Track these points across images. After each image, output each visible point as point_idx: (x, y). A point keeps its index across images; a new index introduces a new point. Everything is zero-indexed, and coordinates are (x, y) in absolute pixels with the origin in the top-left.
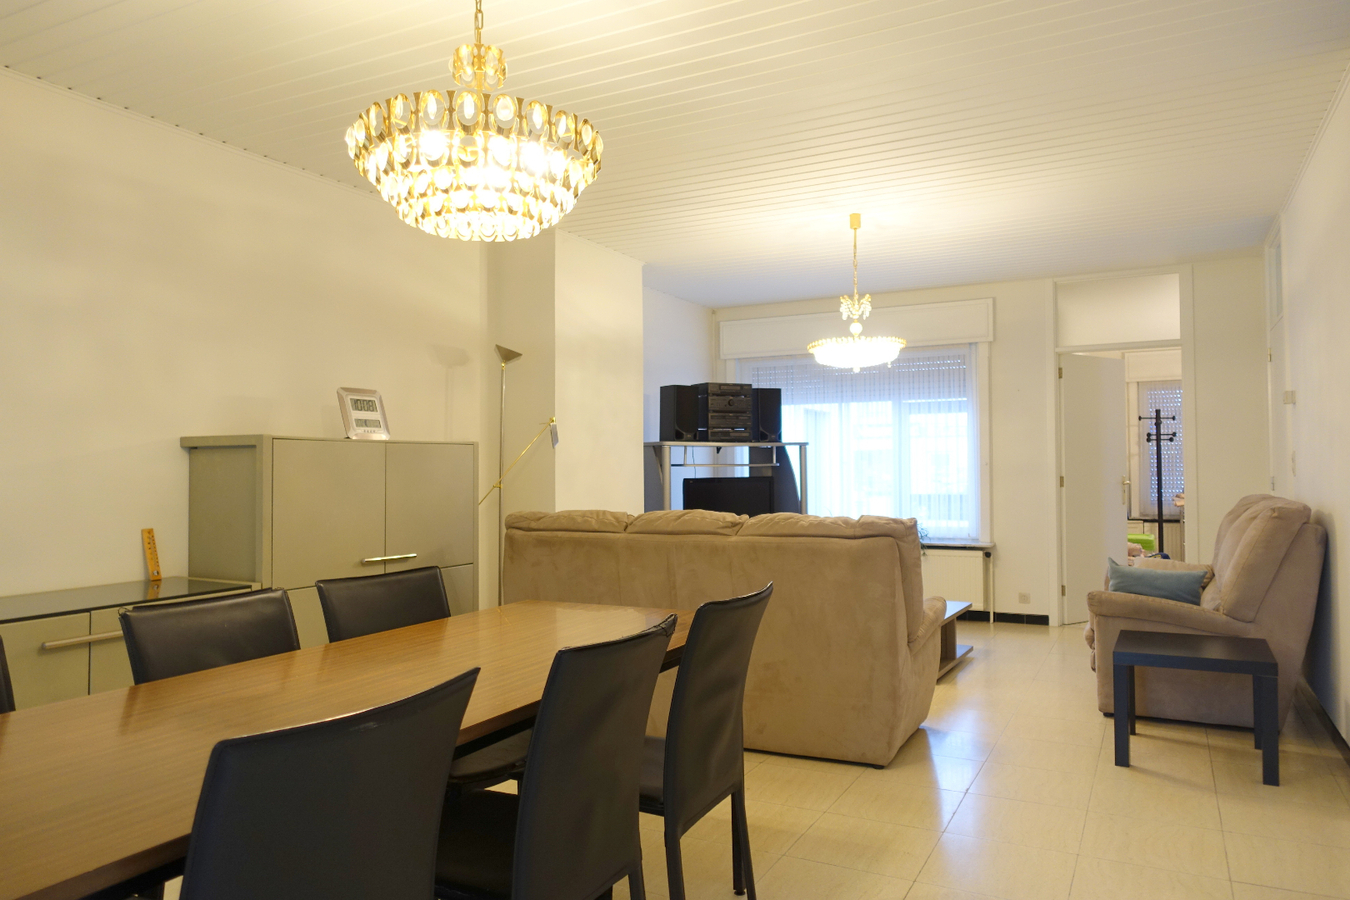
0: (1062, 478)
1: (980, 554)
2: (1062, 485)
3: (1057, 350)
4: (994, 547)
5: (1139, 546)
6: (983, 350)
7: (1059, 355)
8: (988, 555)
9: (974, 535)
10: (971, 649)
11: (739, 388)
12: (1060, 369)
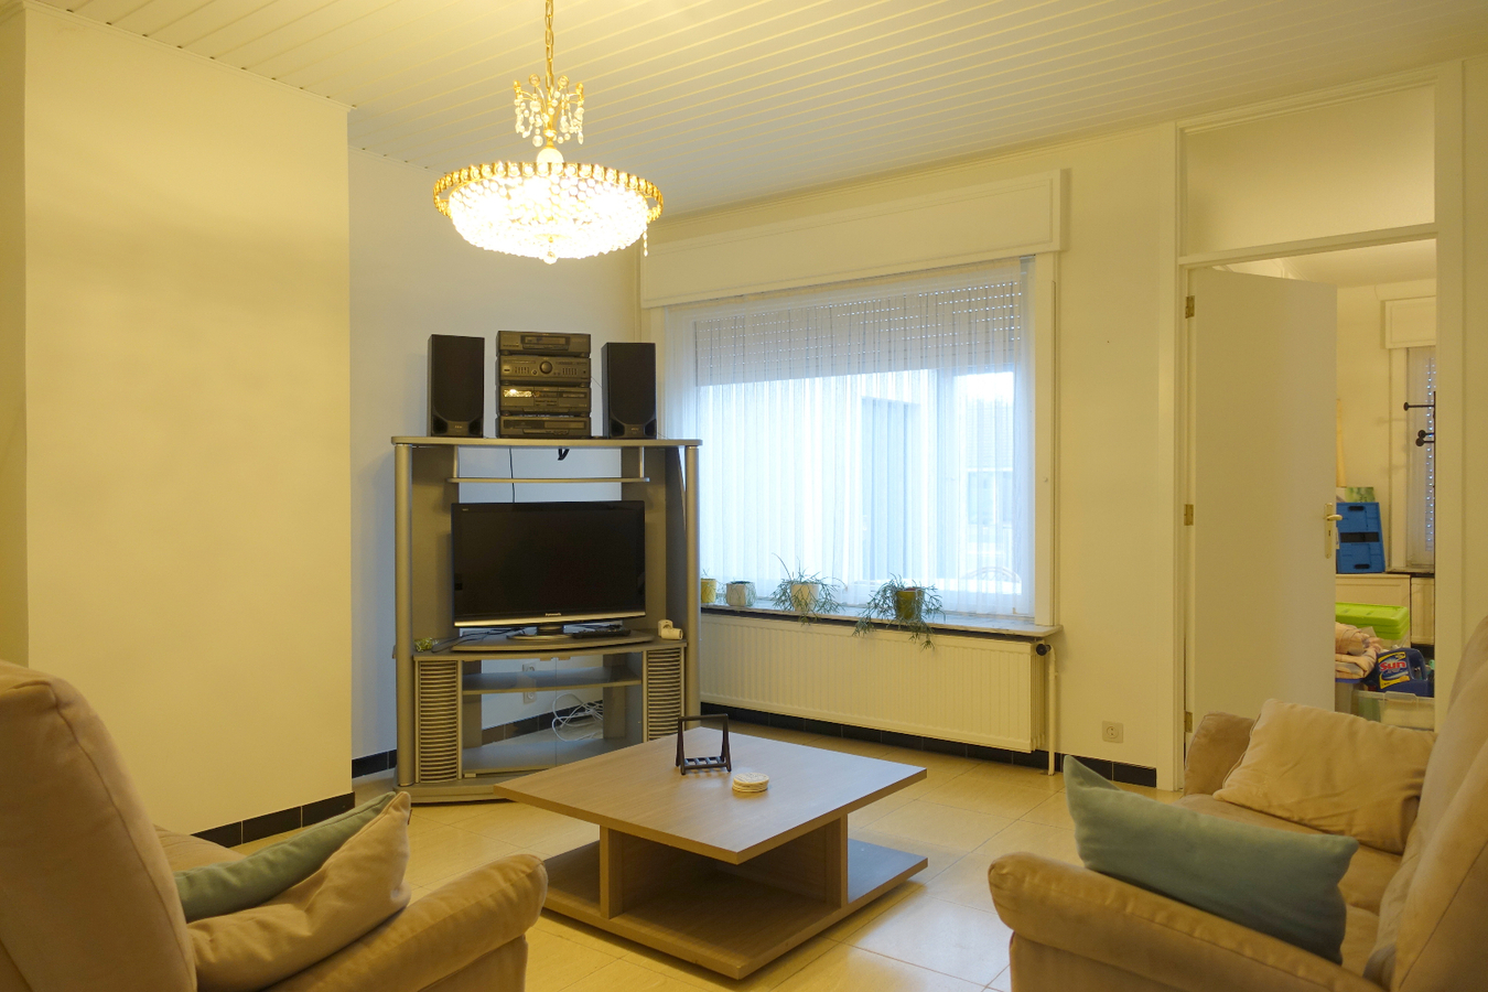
0: (1189, 509)
1: (1027, 647)
2: (1188, 522)
3: (1182, 260)
4: (1058, 634)
5: (1367, 633)
6: (1043, 271)
7: (1186, 272)
8: (1041, 648)
9: (1023, 609)
10: (923, 864)
11: (563, 341)
12: (1190, 300)
